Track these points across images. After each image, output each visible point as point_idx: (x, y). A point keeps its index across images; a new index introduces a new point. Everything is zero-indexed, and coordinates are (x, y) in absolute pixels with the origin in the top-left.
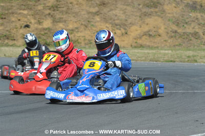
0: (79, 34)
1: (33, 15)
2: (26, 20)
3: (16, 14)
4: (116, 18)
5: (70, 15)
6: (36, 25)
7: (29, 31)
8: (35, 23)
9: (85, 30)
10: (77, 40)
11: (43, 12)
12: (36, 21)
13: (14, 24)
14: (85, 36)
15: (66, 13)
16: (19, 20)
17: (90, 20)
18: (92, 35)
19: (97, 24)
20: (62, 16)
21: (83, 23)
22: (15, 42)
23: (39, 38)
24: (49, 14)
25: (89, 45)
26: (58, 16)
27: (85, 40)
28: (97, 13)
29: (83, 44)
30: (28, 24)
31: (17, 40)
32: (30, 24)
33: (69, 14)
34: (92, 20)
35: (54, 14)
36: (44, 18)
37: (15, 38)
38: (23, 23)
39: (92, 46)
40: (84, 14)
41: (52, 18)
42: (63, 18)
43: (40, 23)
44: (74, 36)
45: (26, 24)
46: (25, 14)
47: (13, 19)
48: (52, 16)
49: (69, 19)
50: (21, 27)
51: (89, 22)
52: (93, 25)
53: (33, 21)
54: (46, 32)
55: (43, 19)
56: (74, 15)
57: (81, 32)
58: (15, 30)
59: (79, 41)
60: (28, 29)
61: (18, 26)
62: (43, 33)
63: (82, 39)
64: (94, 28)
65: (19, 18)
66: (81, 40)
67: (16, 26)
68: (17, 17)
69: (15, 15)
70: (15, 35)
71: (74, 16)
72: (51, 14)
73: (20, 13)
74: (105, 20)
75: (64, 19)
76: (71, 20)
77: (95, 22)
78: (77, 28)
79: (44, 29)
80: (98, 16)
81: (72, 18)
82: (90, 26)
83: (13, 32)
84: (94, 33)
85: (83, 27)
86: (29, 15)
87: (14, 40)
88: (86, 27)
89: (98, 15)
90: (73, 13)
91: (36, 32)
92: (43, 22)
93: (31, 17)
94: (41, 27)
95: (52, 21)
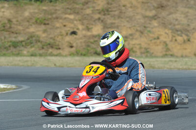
0: (134, 42)
1: (80, 20)
2: (72, 25)
3: (61, 18)
4: (176, 23)
5: (123, 20)
6: (84, 32)
7: (75, 38)
8: (83, 29)
9: (141, 36)
10: (132, 49)
11: (92, 17)
12: (84, 27)
13: (58, 31)
14: (140, 44)
15: (119, 17)
16: (65, 26)
17: (146, 26)
18: (149, 42)
19: (154, 30)
20: (114, 21)
21: (139, 29)
22: (61, 51)
23: (89, 46)
24: (99, 19)
25: (146, 54)
26: (109, 21)
27: (141, 48)
28: (154, 18)
29: (138, 53)
30: (75, 30)
31: (63, 49)
32: (77, 31)
33: (122, 18)
34: (148, 25)
35: (104, 19)
36: (94, 23)
37: (60, 47)
38: (69, 29)
39: (149, 55)
40: (139, 19)
41: (102, 24)
42: (114, 23)
43: (88, 29)
44: (129, 44)
45: (72, 30)
46: (71, 19)
47: (58, 25)
48: (102, 21)
49: (122, 25)
50: (67, 34)
51: (145, 27)
52: (149, 31)
53: (80, 27)
54: (96, 39)
55: (92, 24)
56: (128, 19)
57: (136, 39)
58: (60, 37)
59: (134, 49)
60: (75, 36)
61: (64, 33)
62: (92, 40)
63: (138, 47)
64: (151, 35)
65: (64, 24)
66: (137, 49)
67: (61, 32)
68: (62, 23)
69: (61, 21)
70: (60, 44)
71: (128, 21)
72: (102, 19)
73: (65, 18)
74: (164, 25)
75: (116, 25)
76: (124, 26)
77: (152, 28)
78: (131, 35)
79: (94, 36)
80: (156, 21)
81: (126, 23)
82: (146, 32)
83: (58, 39)
84: (151, 41)
85: (138, 34)
86: (76, 20)
87: (60, 49)
88: (142, 33)
89: (155, 19)
90: (127, 17)
91: (84, 40)
92: (92, 28)
93: (79, 22)
94: (89, 34)
95: (102, 27)
